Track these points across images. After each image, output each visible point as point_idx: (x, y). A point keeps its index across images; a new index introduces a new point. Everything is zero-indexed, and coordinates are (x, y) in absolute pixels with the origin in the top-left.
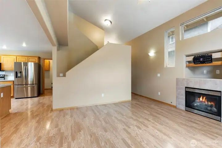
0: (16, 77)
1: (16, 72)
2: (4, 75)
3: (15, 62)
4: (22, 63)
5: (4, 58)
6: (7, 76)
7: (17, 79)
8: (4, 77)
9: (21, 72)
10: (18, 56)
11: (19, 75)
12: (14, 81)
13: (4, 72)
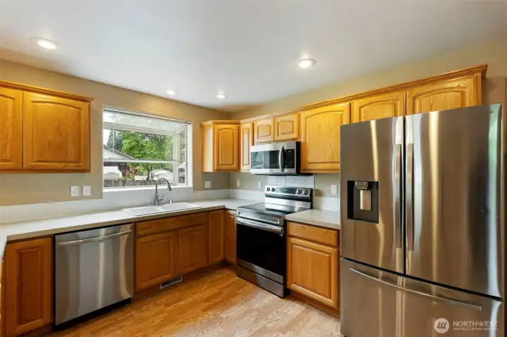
0: (351, 216)
1: (351, 185)
2: (312, 190)
3: (343, 128)
4: (373, 124)
5: (308, 119)
6: (320, 194)
7: (352, 221)
8: (310, 200)
9: (372, 186)
10: (357, 97)
11: (364, 199)
12: (338, 231)
13: (312, 178)
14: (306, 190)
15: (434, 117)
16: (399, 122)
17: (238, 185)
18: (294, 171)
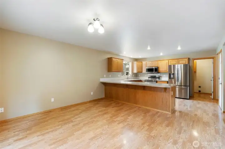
0: (170, 78)
1: (170, 74)
4: (172, 65)
6: (161, 77)
8: (159, 78)
9: (173, 74)
10: (170, 60)
11: (172, 76)
12: (168, 82)
13: (160, 74)
14: (158, 76)
15: (182, 65)
16: (177, 65)
17: (139, 76)
18: (157, 72)
